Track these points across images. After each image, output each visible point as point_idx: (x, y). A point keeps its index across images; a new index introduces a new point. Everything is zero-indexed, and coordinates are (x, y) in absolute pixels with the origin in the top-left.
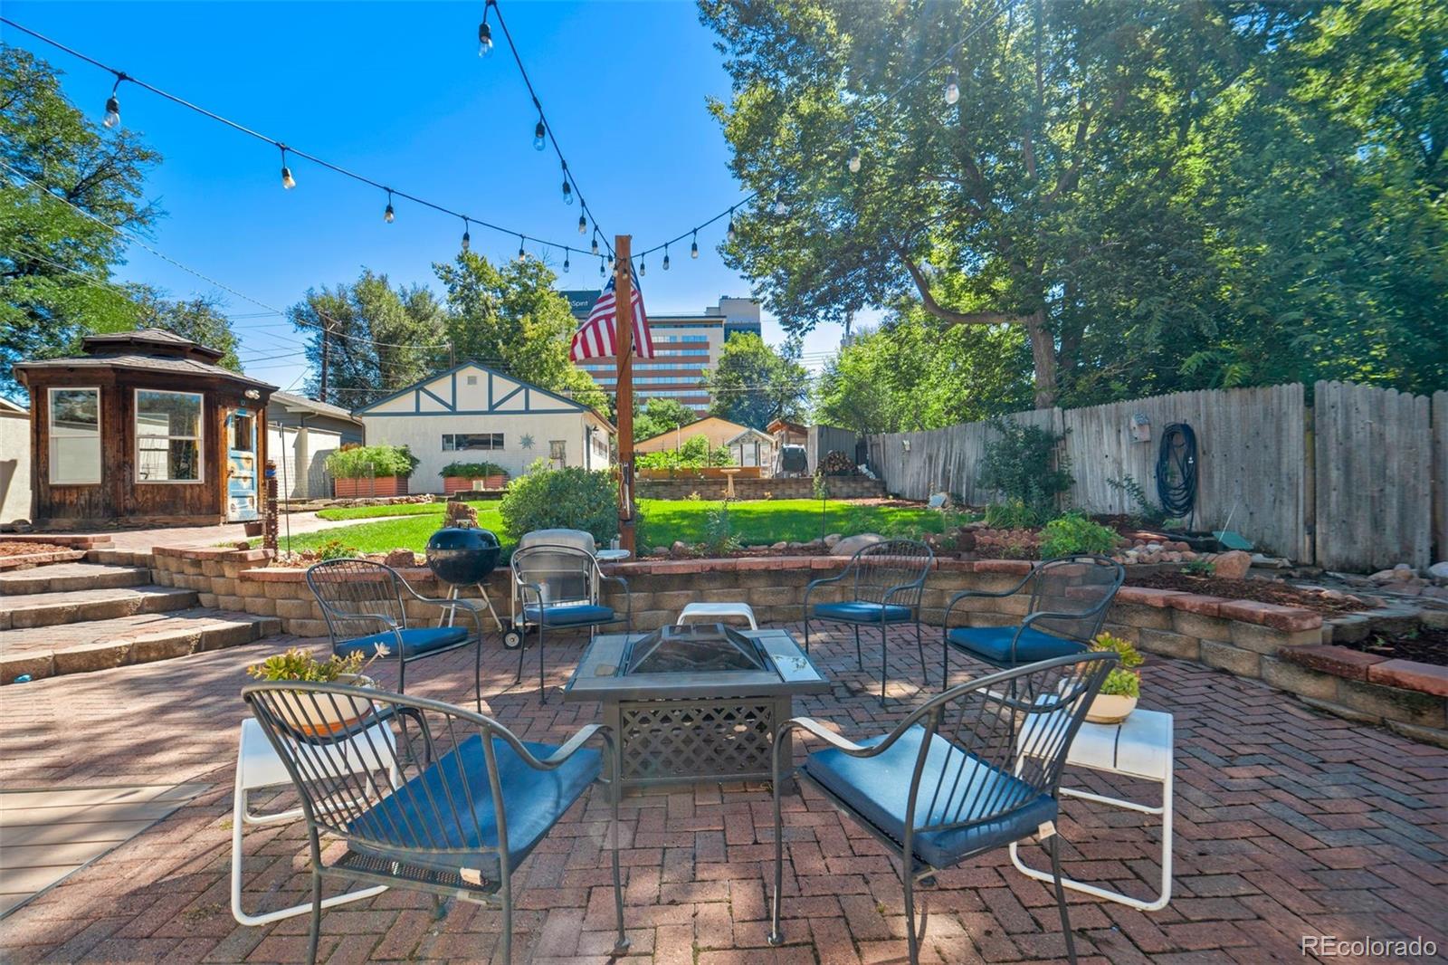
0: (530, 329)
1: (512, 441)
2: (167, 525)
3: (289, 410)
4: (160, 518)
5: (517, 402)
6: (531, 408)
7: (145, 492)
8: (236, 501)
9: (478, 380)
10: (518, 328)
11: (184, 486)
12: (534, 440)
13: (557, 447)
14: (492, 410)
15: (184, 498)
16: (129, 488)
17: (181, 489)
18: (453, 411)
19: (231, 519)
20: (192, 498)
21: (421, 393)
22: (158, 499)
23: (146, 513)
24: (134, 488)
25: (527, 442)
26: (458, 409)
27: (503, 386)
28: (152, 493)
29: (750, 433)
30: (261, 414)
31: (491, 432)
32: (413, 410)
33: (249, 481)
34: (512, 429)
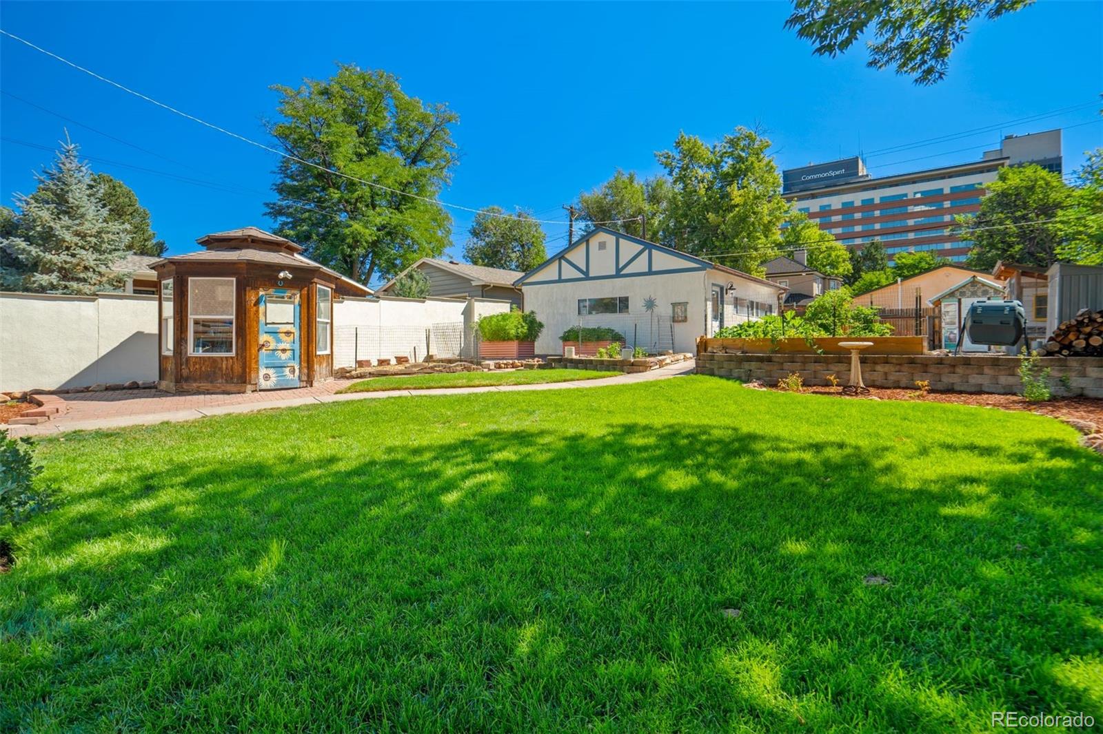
0: (737, 195)
1: (636, 304)
2: (208, 392)
3: (474, 284)
4: (205, 385)
5: (641, 265)
6: (654, 269)
7: (195, 364)
8: (271, 372)
9: (608, 245)
10: (726, 196)
11: (222, 358)
12: (657, 302)
13: (679, 310)
14: (619, 274)
15: (221, 369)
16: (184, 360)
17: (219, 361)
18: (587, 277)
19: (263, 387)
20: (227, 368)
21: (563, 261)
22: (203, 369)
23: (195, 381)
24: (188, 359)
25: (650, 304)
26: (591, 275)
27: (629, 248)
28: (200, 363)
29: (974, 282)
30: (305, 291)
31: (617, 296)
32: (557, 278)
33: (289, 354)
34: (638, 291)
